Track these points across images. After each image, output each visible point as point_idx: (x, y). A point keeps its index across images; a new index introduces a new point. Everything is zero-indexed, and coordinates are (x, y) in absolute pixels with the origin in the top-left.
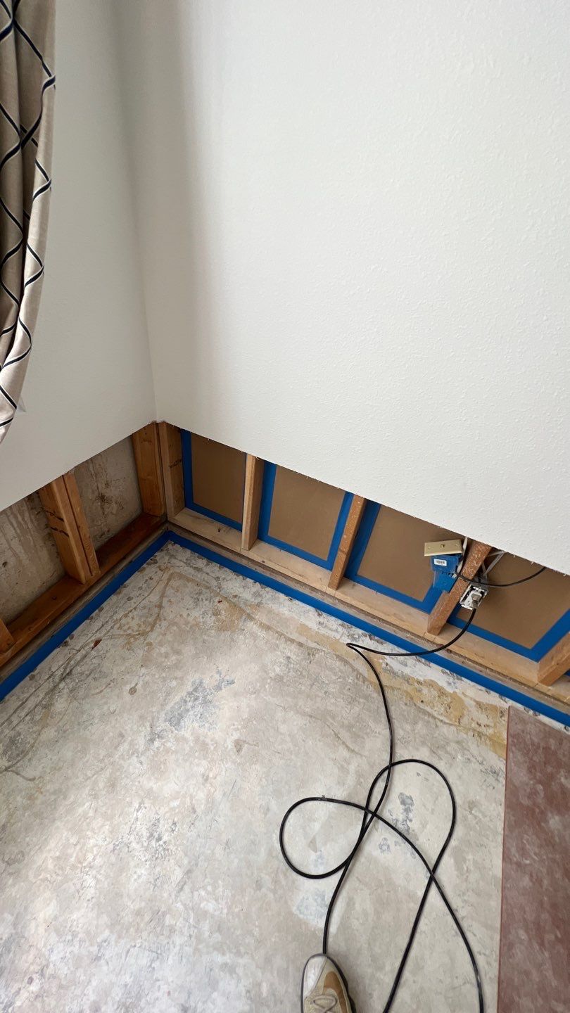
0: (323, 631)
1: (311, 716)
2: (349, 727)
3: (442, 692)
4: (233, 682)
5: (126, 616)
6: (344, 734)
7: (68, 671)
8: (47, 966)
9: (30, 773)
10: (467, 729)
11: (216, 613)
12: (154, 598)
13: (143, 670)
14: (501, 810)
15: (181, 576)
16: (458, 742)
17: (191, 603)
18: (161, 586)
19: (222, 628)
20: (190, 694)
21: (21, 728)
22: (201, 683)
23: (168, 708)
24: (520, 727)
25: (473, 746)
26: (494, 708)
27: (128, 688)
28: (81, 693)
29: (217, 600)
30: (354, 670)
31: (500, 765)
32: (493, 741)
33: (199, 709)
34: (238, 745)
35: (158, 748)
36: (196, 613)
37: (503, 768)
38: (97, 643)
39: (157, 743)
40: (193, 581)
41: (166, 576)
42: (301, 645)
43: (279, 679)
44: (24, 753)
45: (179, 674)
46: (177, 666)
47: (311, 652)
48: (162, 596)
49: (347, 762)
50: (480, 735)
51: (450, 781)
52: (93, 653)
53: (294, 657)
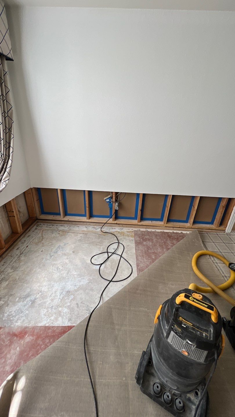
0: (88, 230)
1: (90, 243)
2: (99, 242)
3: (119, 232)
4: (68, 243)
5: (33, 240)
6: (98, 244)
7: (21, 253)
8: (42, 291)
9: (21, 270)
10: (126, 236)
11: (59, 234)
12: (40, 235)
13: (43, 248)
14: (134, 245)
15: (46, 230)
16: (124, 238)
17: (51, 234)
18: (41, 233)
19: (62, 236)
20: (58, 248)
21: (13, 265)
22: (60, 245)
23: (53, 251)
24: (136, 232)
25: (127, 238)
26: (131, 231)
27: (40, 251)
28: (27, 255)
29: (58, 231)
30: (98, 234)
31: (133, 239)
32: (131, 236)
33: (61, 249)
34: (73, 252)
35: (53, 258)
36: (53, 235)
37: (134, 239)
38: (27, 246)
39: (52, 257)
40: (50, 230)
41: (41, 231)
42: (83, 233)
43: (79, 240)
44: (17, 268)
45: (53, 246)
46: (52, 244)
47: (86, 234)
48: (42, 234)
49: (100, 247)
50: (128, 236)
51: (123, 244)
52: (27, 248)
53: (82, 236)
